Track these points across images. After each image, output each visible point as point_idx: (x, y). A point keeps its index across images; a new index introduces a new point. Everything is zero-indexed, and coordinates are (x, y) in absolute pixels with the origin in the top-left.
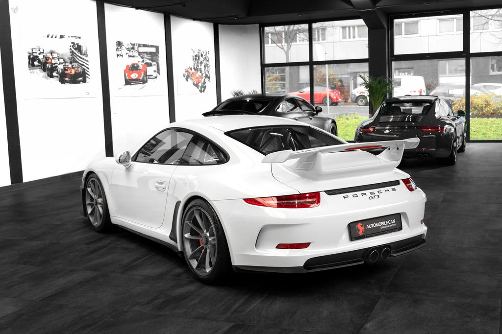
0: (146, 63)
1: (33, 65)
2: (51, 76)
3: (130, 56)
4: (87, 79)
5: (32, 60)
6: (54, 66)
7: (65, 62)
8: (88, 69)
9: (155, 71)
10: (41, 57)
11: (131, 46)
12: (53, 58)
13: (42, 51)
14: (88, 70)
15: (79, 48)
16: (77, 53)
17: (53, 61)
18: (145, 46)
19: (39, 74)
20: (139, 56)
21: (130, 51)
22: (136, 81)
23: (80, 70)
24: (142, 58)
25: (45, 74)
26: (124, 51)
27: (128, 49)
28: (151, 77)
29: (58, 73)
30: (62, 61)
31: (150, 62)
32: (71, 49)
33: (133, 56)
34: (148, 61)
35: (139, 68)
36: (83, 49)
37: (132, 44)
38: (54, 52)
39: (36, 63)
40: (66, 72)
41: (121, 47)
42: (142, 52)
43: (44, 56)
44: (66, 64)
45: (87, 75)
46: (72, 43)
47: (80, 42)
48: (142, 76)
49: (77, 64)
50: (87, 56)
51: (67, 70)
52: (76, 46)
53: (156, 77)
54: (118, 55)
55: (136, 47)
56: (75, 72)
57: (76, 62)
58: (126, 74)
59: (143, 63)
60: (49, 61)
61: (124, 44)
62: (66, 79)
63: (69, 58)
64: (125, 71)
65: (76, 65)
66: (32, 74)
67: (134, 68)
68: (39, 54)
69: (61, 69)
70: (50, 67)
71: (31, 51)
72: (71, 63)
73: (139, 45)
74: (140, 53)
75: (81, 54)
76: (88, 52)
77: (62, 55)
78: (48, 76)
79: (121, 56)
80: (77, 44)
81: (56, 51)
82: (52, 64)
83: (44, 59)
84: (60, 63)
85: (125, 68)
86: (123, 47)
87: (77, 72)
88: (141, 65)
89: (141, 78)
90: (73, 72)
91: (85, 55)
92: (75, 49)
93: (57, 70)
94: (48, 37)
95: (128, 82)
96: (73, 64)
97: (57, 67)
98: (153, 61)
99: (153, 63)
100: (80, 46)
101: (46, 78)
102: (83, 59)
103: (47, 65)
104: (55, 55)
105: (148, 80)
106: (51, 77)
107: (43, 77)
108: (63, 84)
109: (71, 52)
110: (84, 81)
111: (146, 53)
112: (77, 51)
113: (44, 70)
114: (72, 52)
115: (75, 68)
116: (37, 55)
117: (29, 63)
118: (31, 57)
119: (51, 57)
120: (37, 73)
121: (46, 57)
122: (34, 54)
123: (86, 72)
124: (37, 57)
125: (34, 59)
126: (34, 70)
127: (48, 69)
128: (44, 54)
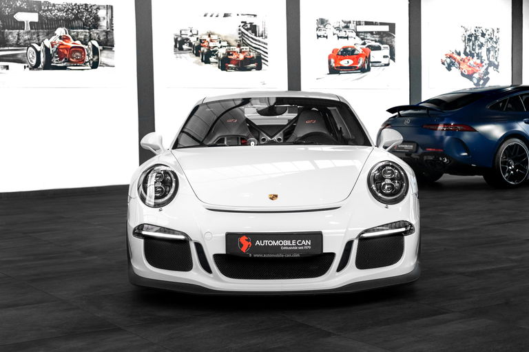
0: (369, 46)
1: (181, 49)
2: (207, 61)
3: (339, 37)
4: (263, 65)
5: (180, 44)
6: (211, 50)
7: (229, 45)
8: (267, 53)
9: (385, 57)
10: (193, 40)
11: (344, 25)
12: (211, 41)
13: (194, 32)
14: (265, 54)
15: (253, 28)
16: (249, 35)
17: (211, 44)
18: (367, 23)
19: (189, 59)
20: (357, 38)
21: (340, 31)
22: (350, 69)
23: (253, 54)
24: (363, 39)
25: (199, 59)
26: (330, 31)
27: (338, 29)
28: (377, 64)
29: (218, 58)
30: (225, 44)
31: (378, 44)
32: (240, 30)
33: (347, 38)
34: (373, 43)
35: (356, 52)
36: (260, 30)
37: (345, 22)
38: (213, 34)
39: (185, 47)
40: (229, 57)
41: (325, 26)
42: (362, 32)
43: (197, 39)
44: (231, 48)
45: (263, 61)
46: (242, 22)
47: (255, 21)
48: (361, 62)
49: (248, 48)
50: (266, 37)
51: (232, 55)
52: (249, 26)
53: (387, 65)
54: (318, 36)
55: (352, 26)
56: (245, 58)
57: (247, 45)
58: (332, 60)
59: (364, 47)
60: (205, 44)
61: (330, 22)
62: (229, 65)
63: (236, 41)
64: (330, 57)
65: (245, 48)
66: (179, 59)
67: (347, 52)
68: (191, 36)
69: (223, 54)
70: (205, 51)
71: (179, 34)
72: (239, 46)
73: (359, 23)
74: (358, 34)
75: (256, 35)
76: (268, 33)
77: (225, 37)
78: (202, 61)
79: (324, 36)
80: (251, 24)
81: (216, 32)
82: (210, 47)
83: (198, 42)
84: (221, 47)
85: (331, 53)
86: (328, 26)
87: (248, 57)
88: (359, 49)
89: (359, 66)
90: (241, 57)
91: (262, 36)
92: (247, 30)
93: (217, 55)
94: (205, 16)
95: (333, 71)
96: (242, 48)
97: (216, 51)
98: (382, 43)
99: (382, 46)
100: (255, 26)
101: (198, 63)
102: (259, 41)
103: (202, 49)
104: (213, 37)
105: (372, 68)
106: (206, 63)
107: (196, 62)
108: (225, 72)
109: (239, 34)
110: (259, 68)
111: (372, 33)
112: (250, 31)
113: (197, 55)
114: (242, 34)
115: (244, 52)
116: (188, 37)
117: (175, 46)
118: (179, 39)
119: (208, 39)
120: (186, 58)
121: (201, 40)
122: (183, 36)
123: (262, 56)
124: (188, 39)
125: (183, 42)
126: (181, 55)
127: (203, 53)
128: (199, 36)
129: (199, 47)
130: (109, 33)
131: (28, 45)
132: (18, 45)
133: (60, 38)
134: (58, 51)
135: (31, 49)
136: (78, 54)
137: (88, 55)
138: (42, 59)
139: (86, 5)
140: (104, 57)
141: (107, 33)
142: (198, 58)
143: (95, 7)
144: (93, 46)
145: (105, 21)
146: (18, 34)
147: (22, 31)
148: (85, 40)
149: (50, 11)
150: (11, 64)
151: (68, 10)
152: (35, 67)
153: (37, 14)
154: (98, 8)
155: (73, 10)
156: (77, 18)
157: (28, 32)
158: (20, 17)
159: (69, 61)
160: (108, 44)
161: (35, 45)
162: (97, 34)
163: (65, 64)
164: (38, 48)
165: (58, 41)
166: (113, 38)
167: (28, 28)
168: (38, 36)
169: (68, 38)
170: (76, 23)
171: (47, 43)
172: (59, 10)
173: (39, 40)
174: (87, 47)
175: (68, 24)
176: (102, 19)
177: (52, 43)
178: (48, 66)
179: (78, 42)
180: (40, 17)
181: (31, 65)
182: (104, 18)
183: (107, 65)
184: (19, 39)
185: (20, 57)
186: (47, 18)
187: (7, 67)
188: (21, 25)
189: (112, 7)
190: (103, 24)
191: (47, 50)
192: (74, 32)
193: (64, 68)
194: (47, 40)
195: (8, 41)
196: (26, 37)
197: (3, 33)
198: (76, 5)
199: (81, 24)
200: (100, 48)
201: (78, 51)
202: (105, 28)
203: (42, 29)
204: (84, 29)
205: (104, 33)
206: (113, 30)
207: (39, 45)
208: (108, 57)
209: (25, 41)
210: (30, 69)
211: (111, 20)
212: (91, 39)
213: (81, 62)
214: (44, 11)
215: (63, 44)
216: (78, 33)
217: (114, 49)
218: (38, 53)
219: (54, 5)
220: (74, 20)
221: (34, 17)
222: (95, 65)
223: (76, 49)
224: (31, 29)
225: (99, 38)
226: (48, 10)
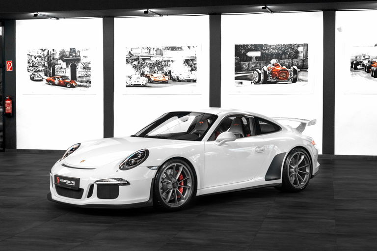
1: (356, 68)
5: (355, 65)
10: (365, 62)
13: (367, 57)
19: (362, 75)
39: (359, 67)
43: (369, 61)
60: (375, 65)
66: (354, 75)
68: (364, 60)
70: (375, 69)
71: (355, 59)
78: (372, 76)
83: (370, 63)
101: (369, 78)
103: (372, 68)
106: (375, 77)
107: (367, 77)
113: (368, 72)
116: (361, 60)
117: (352, 67)
118: (354, 62)
120: (359, 74)
121: (371, 62)
122: (357, 60)
124: (361, 62)
125: (358, 64)
126: (356, 73)
127: (373, 71)
128: (370, 60)
129: (370, 67)
130: (305, 60)
131: (254, 70)
132: (248, 70)
133: (273, 65)
134: (271, 73)
135: (255, 72)
136: (284, 74)
137: (290, 75)
138: (262, 78)
139: (290, 44)
140: (301, 76)
141: (303, 61)
142: (369, 74)
143: (296, 46)
144: (294, 69)
145: (303, 54)
146: (249, 64)
147: (251, 62)
148: (289, 65)
149: (268, 50)
150: (244, 81)
151: (279, 48)
152: (258, 83)
153: (260, 52)
154: (298, 46)
155: (282, 48)
156: (284, 53)
157: (254, 63)
158: (250, 54)
159: (278, 79)
160: (304, 67)
161: (258, 70)
162: (297, 61)
163: (275, 80)
164: (260, 72)
165: (272, 67)
166: (307, 64)
167: (254, 60)
168: (260, 64)
169: (278, 65)
170: (283, 56)
171: (265, 68)
172: (273, 49)
173: (260, 67)
174: (290, 70)
175: (279, 56)
176: (300, 52)
177: (268, 68)
178: (266, 82)
179: (285, 67)
180: (262, 53)
181: (255, 81)
182: (302, 52)
183: (303, 81)
184: (249, 67)
185: (249, 77)
186: (266, 54)
187: (241, 83)
188: (250, 59)
189: (307, 45)
190: (301, 55)
191: (265, 72)
192: (282, 61)
193: (275, 83)
194: (265, 67)
195: (242, 68)
196: (253, 66)
197: (240, 64)
198: (284, 45)
199: (287, 56)
200: (298, 70)
201: (284, 73)
202: (302, 58)
203: (263, 60)
204: (289, 59)
205: (302, 61)
206: (307, 59)
207: (261, 70)
208: (303, 76)
209: (252, 68)
210: (255, 84)
211: (307, 53)
212: (292, 65)
213: (285, 79)
214: (264, 50)
215: (275, 69)
216: (284, 62)
217: (308, 70)
218: (260, 75)
219: (270, 46)
220: (282, 54)
221: (258, 54)
222: (295, 81)
223: (283, 71)
224: (256, 61)
225: (298, 64)
226: (267, 49)
